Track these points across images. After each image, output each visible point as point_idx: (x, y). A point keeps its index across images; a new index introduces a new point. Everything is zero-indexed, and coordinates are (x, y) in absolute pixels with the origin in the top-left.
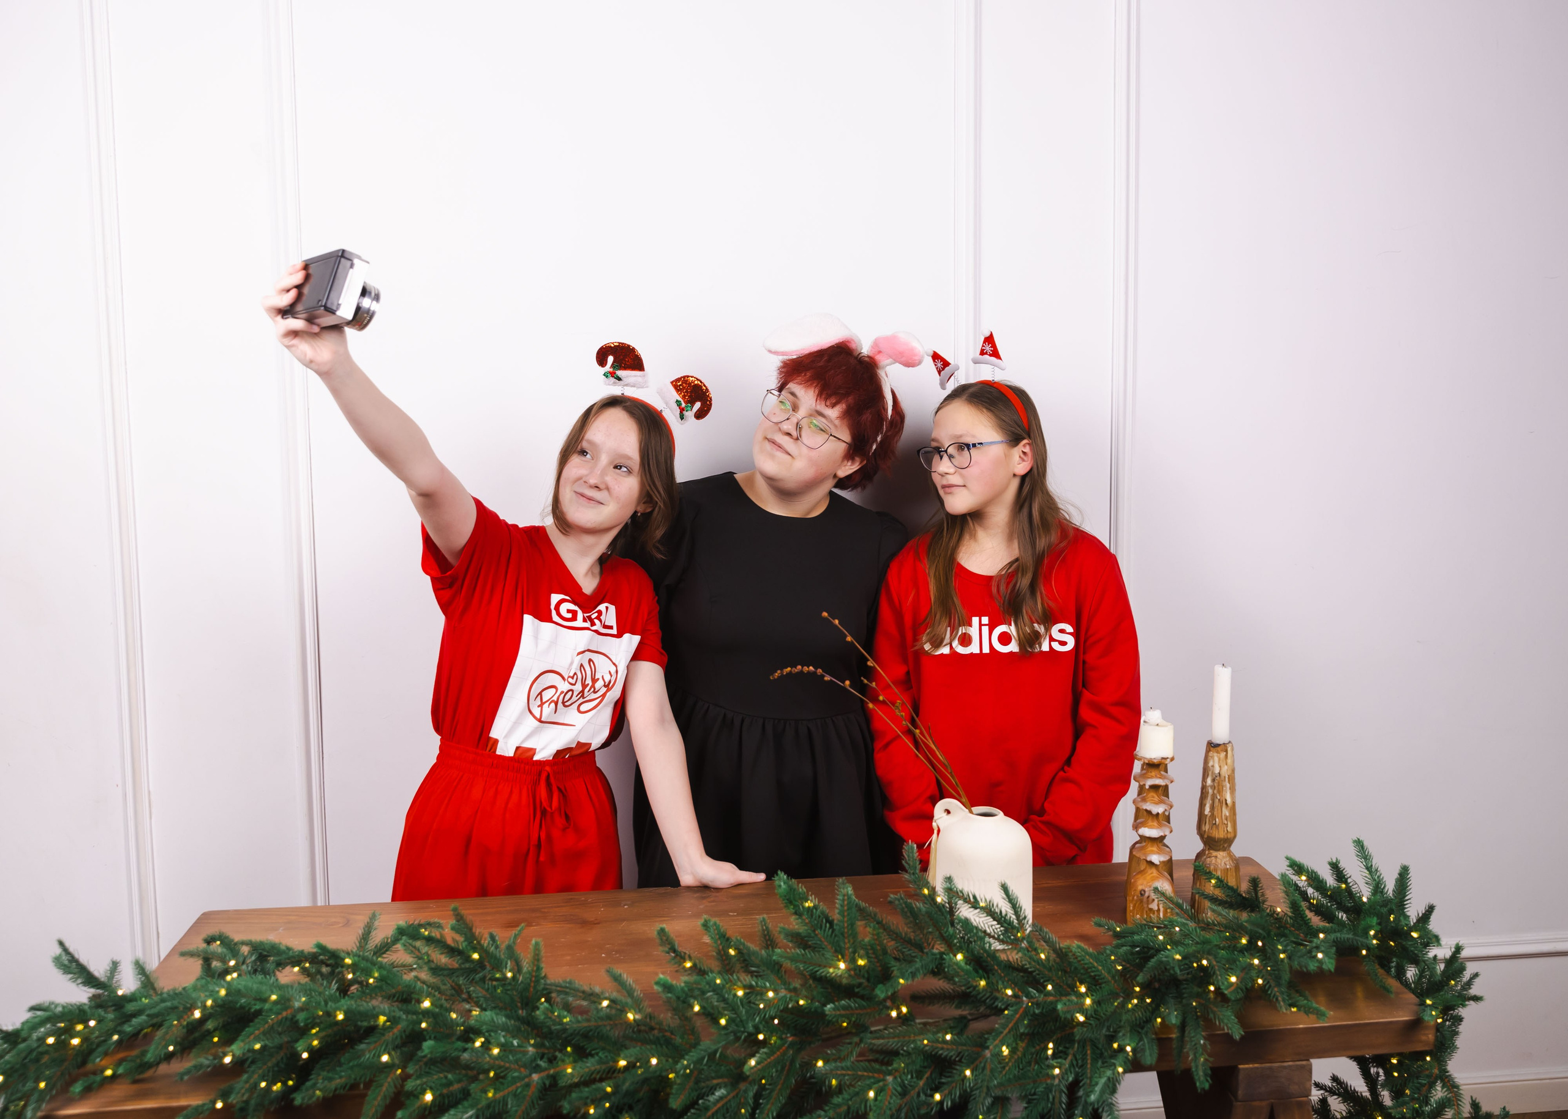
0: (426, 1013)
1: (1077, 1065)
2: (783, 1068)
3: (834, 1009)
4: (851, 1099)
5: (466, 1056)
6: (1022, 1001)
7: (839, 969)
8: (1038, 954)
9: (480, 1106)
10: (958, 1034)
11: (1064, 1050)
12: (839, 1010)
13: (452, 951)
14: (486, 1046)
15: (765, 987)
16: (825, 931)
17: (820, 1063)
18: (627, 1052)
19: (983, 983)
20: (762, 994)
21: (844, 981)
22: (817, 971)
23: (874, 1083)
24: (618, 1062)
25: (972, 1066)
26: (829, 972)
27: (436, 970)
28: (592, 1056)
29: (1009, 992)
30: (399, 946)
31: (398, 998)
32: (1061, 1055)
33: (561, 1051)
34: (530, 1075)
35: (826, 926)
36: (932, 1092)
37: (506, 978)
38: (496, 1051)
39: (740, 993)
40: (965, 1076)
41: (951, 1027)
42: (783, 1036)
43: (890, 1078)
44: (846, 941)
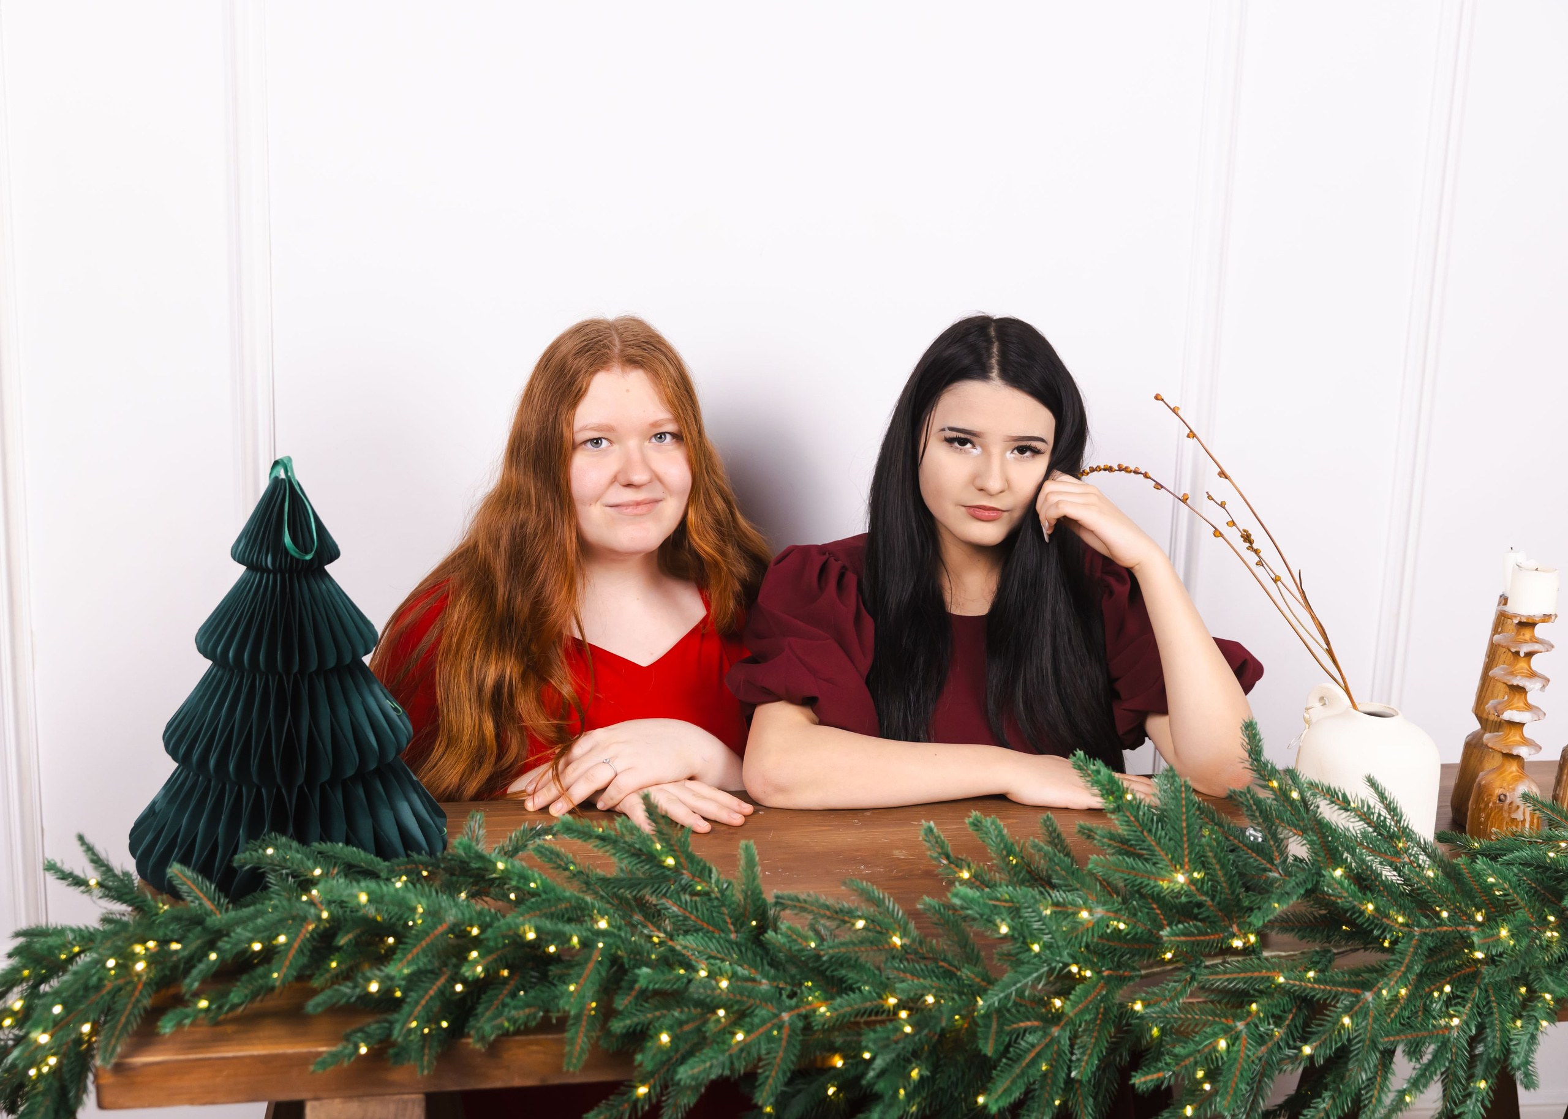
1: (1479, 1014)
3: (1172, 935)
5: (693, 988)
6: (1415, 931)
7: (1176, 882)
10: (1322, 971)
11: (1462, 994)
12: (1178, 936)
14: (712, 977)
15: (1078, 904)
16: (1156, 832)
17: (1139, 1005)
18: (895, 986)
19: (1370, 907)
20: (1073, 915)
21: (1181, 899)
22: (1145, 885)
23: (1224, 1032)
25: (1352, 1013)
26: (1161, 887)
28: (853, 990)
29: (1401, 920)
32: (1460, 1000)
33: (801, 985)
34: (780, 1014)
35: (1157, 828)
36: (1300, 1044)
38: (725, 983)
40: (1343, 1025)
41: (1313, 962)
42: (1097, 970)
43: (1240, 1025)
44: (1185, 846)
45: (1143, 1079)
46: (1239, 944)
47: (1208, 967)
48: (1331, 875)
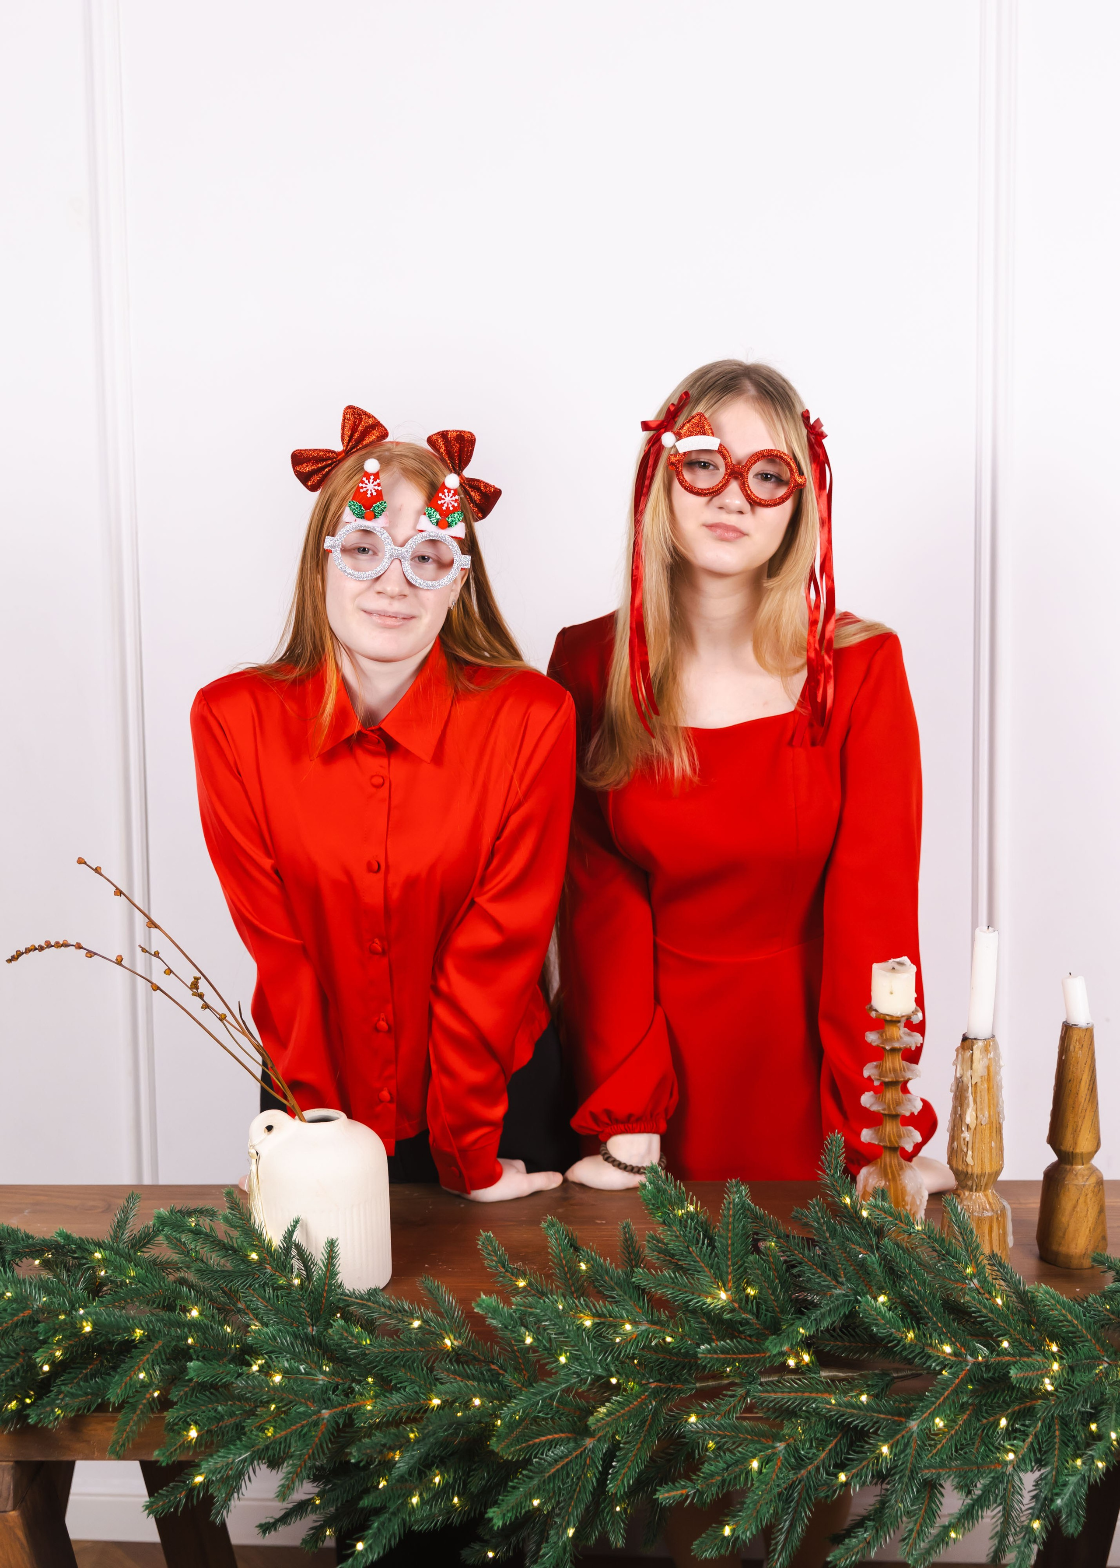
0: (193, 1325)
1: (1040, 1450)
2: (643, 1422)
3: (709, 1351)
4: (727, 1469)
5: (240, 1383)
6: (966, 1361)
7: (719, 1299)
8: (993, 1298)
9: (255, 1449)
10: (876, 1396)
11: (1022, 1428)
12: (716, 1353)
13: (225, 1248)
14: (266, 1370)
15: (622, 1317)
16: (701, 1248)
17: (693, 1419)
18: (441, 1387)
19: (911, 1335)
20: (616, 1327)
21: (727, 1316)
22: (690, 1300)
23: (760, 1451)
24: (431, 1400)
25: (891, 1442)
26: (705, 1304)
27: (205, 1272)
28: (398, 1390)
29: (947, 1349)
30: (161, 1238)
31: (159, 1305)
32: (1018, 1435)
33: (359, 1382)
34: (319, 1412)
35: (703, 1244)
36: (836, 1471)
37: (291, 1285)
38: (277, 1378)
39: (588, 1323)
40: (881, 1454)
41: (868, 1386)
42: (644, 1382)
43: (780, 1446)
44: (729, 1263)
45: (667, 1495)
46: (792, 1362)
47: (761, 1384)
48: (867, 1302)
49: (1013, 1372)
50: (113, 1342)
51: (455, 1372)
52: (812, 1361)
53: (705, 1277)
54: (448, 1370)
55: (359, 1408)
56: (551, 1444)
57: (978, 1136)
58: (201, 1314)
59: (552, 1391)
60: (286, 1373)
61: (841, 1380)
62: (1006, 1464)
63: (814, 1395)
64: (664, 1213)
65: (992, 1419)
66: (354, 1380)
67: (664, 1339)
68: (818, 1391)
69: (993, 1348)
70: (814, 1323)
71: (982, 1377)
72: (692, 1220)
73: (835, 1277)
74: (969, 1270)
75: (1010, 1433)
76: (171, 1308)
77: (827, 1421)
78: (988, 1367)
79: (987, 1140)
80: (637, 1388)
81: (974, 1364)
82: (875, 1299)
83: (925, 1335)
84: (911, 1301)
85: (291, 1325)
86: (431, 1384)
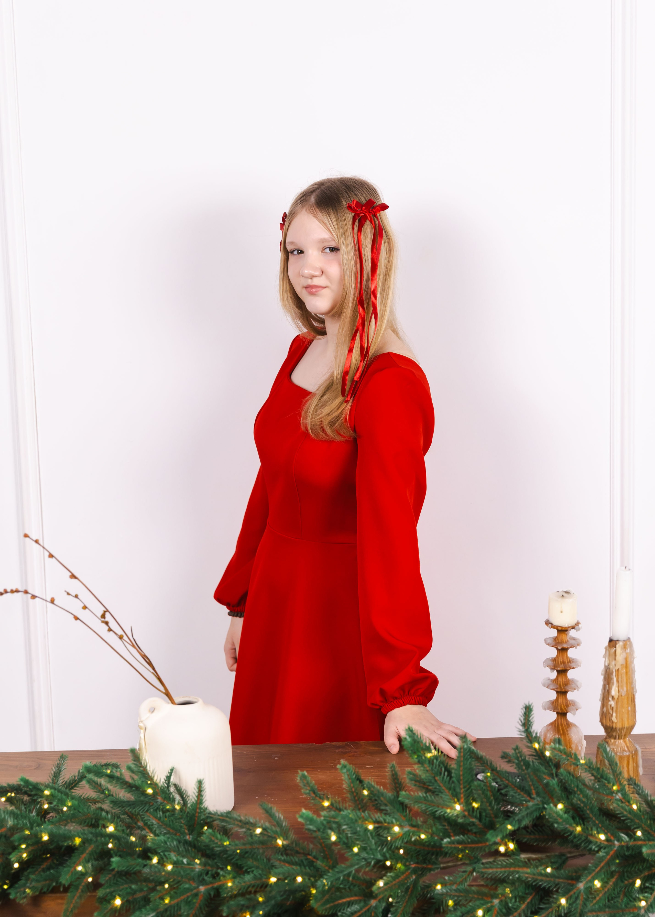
0: (111, 836)
2: (407, 889)
3: (449, 843)
5: (146, 870)
6: (614, 844)
7: (455, 810)
8: (631, 805)
9: (159, 911)
10: (557, 868)
11: (650, 886)
12: (454, 844)
13: (130, 787)
14: (161, 862)
15: (392, 823)
16: (443, 778)
17: (439, 887)
18: (276, 871)
19: (579, 829)
20: (388, 829)
21: (460, 820)
22: (436, 811)
23: (483, 905)
24: (269, 878)
25: (567, 896)
26: (446, 813)
27: (116, 803)
28: (248, 873)
29: (602, 837)
30: (85, 783)
31: (88, 823)
32: (648, 890)
33: (222, 869)
34: (198, 887)
35: (444, 775)
37: (174, 809)
38: (170, 867)
39: (371, 827)
40: (560, 904)
41: (551, 863)
42: (407, 863)
43: (496, 901)
44: (462, 786)
46: (502, 849)
47: (483, 864)
48: (551, 809)
49: (644, 850)
50: (63, 846)
51: (284, 861)
52: (515, 848)
53: (446, 796)
54: (280, 860)
55: (223, 885)
56: (349, 904)
57: (620, 704)
58: (116, 829)
59: (349, 870)
60: (175, 864)
61: (534, 859)
62: (640, 908)
63: (517, 869)
64: (418, 756)
65: (631, 881)
66: (218, 868)
67: (419, 837)
68: (519, 867)
69: (631, 835)
70: (517, 822)
71: (624, 854)
72: (437, 760)
73: (529, 795)
74: (615, 788)
75: (643, 889)
76: (95, 825)
77: (526, 885)
78: (628, 848)
79: (625, 706)
80: (403, 868)
81: (619, 846)
82: (556, 806)
83: (587, 829)
84: (579, 808)
85: (175, 835)
86: (269, 869)
